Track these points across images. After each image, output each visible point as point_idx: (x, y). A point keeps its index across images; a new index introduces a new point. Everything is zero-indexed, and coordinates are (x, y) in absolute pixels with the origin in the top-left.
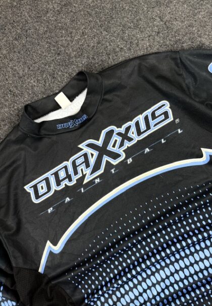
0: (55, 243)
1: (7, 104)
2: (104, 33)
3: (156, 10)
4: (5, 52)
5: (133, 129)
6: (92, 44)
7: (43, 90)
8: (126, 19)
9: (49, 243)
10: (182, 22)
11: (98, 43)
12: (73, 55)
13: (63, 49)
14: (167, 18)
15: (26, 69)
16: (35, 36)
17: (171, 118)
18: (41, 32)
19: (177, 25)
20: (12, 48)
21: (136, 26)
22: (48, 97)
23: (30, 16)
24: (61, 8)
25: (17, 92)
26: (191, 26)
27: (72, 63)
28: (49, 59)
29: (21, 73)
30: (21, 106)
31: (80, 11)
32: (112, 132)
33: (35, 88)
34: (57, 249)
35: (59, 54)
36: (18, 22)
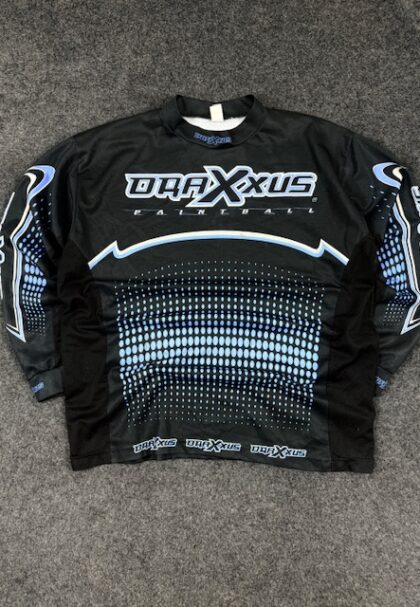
0: (121, 247)
1: (160, 84)
2: (296, 76)
3: (359, 83)
4: (189, 35)
5: (268, 183)
6: (278, 79)
7: (204, 92)
8: (324, 75)
9: (115, 244)
10: (376, 110)
11: (285, 81)
12: (253, 77)
13: (247, 66)
14: (364, 97)
15: (200, 63)
16: (228, 38)
17: (310, 194)
18: (236, 38)
19: (369, 110)
20: (198, 36)
21: (331, 88)
22: (205, 102)
23: (235, 17)
24: (270, 28)
25: (177, 79)
26: (383, 119)
27: (247, 85)
28: (228, 67)
29: (192, 64)
30: (173, 94)
31: (286, 42)
32: (246, 172)
33: (197, 87)
34: (120, 254)
35: (240, 69)
36: (220, 15)
